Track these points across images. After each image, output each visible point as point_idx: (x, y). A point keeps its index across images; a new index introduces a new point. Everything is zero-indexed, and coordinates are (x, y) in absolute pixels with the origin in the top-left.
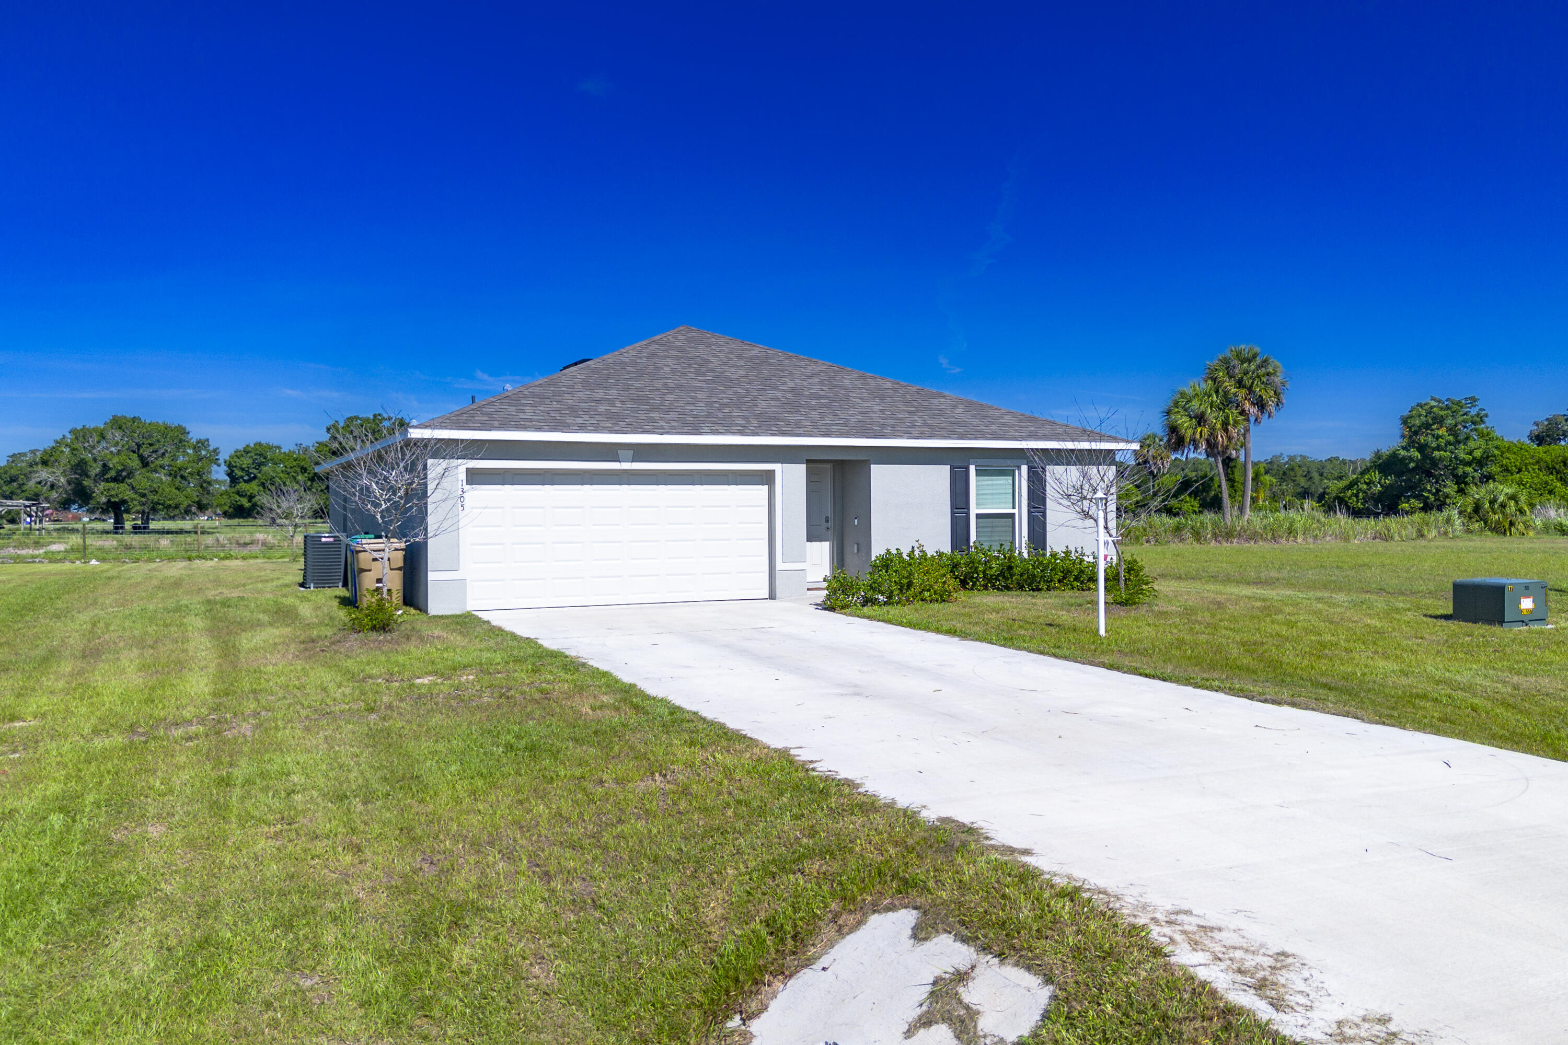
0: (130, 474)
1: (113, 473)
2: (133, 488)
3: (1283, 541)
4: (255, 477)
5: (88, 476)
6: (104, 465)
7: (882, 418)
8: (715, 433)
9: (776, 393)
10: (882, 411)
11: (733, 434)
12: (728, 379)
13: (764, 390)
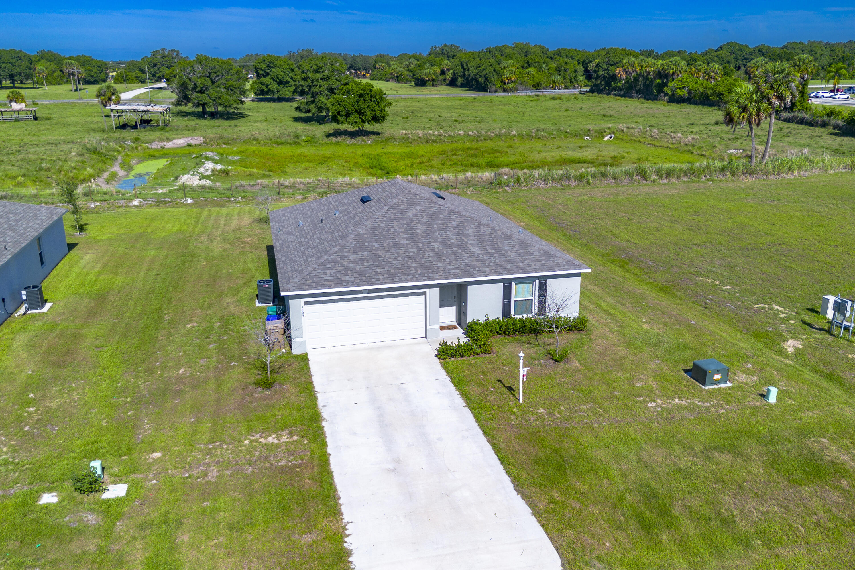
0: (207, 89)
1: (198, 89)
2: (209, 96)
3: (785, 175)
4: (268, 74)
5: (189, 90)
6: (195, 84)
7: (477, 261)
8: (401, 281)
9: (435, 245)
10: (479, 254)
11: (408, 281)
12: (417, 235)
13: (431, 242)
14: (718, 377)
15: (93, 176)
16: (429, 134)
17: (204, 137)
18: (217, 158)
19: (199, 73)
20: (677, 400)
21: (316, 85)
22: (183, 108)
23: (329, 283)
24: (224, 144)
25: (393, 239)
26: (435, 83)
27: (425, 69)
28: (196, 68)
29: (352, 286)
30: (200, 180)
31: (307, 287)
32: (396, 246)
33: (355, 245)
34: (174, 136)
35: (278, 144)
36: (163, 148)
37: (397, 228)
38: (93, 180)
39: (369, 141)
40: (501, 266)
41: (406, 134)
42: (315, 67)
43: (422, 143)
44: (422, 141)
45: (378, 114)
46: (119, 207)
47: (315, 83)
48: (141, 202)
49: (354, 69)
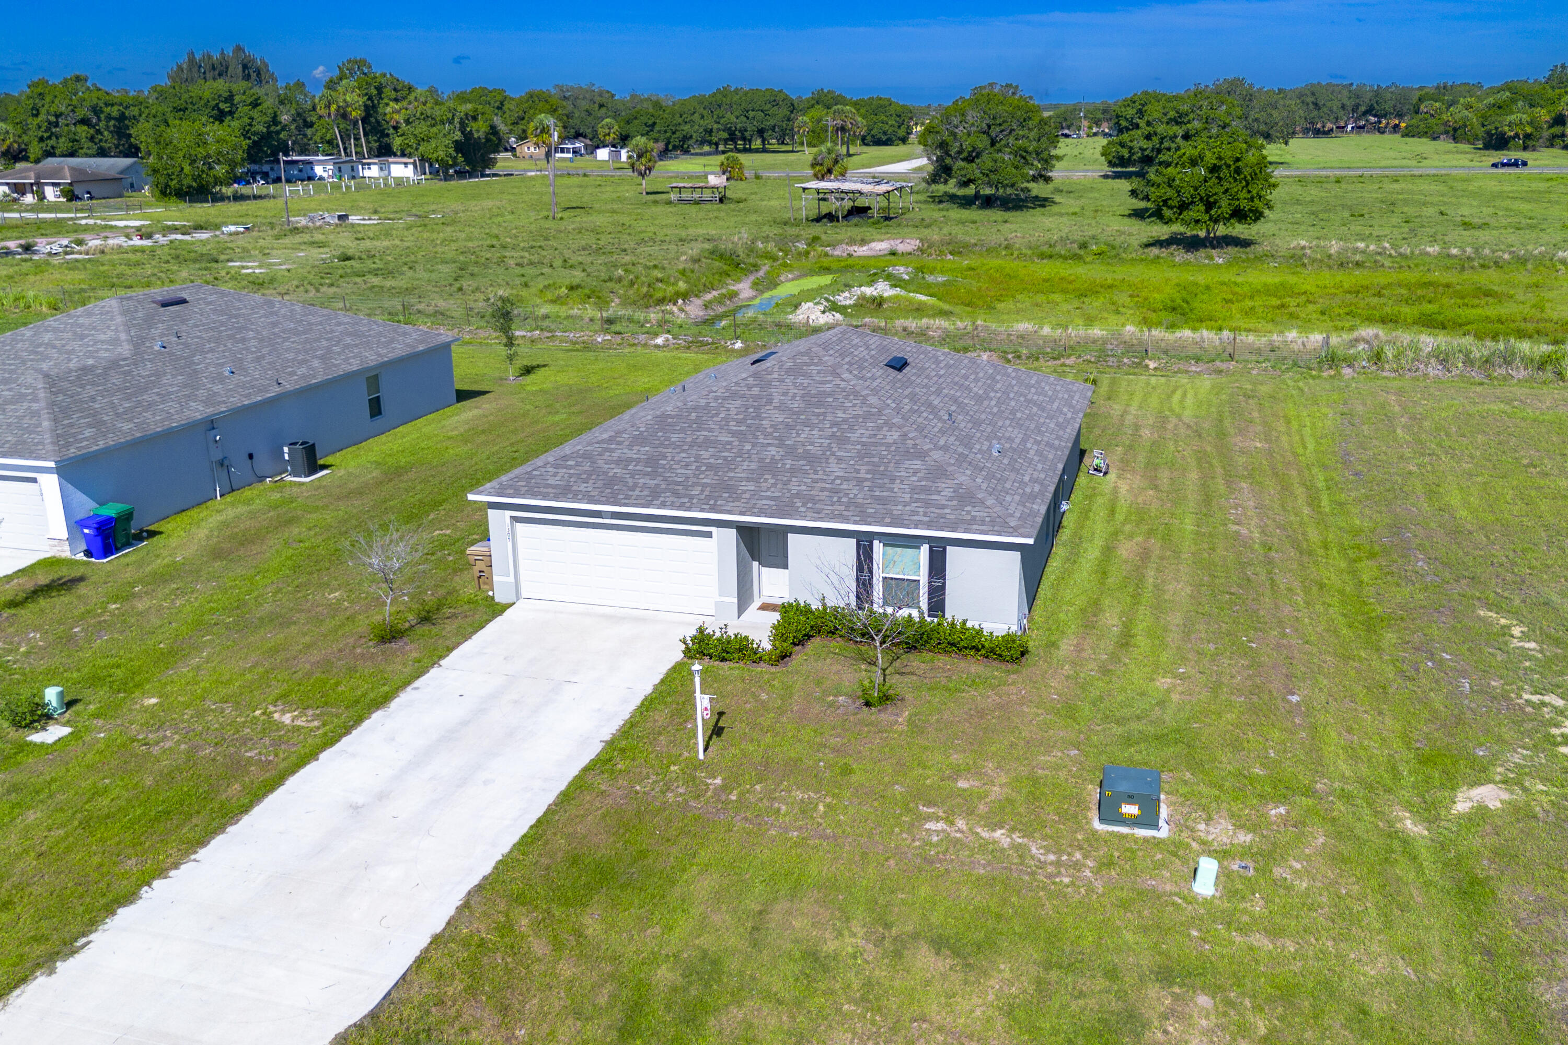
0: (980, 154)
2: (979, 168)
5: (951, 155)
6: (961, 146)
7: (823, 490)
8: (663, 506)
9: (773, 451)
10: (837, 477)
11: (673, 506)
12: (758, 428)
13: (769, 445)
14: (1130, 810)
15: (685, 296)
16: (1356, 250)
17: (921, 240)
18: (907, 277)
19: (973, 125)
20: (998, 833)
21: (1169, 149)
22: (941, 188)
23: (550, 490)
24: (951, 253)
25: (710, 430)
26: (1530, 143)
27: (1513, 113)
28: (969, 118)
29: (580, 501)
30: (824, 312)
31: (511, 491)
32: (707, 443)
33: (641, 433)
34: (879, 237)
35: (1042, 256)
36: (850, 255)
37: (733, 412)
38: (680, 301)
39: (1219, 257)
40: (857, 505)
41: (1303, 248)
42: (1172, 114)
43: (1330, 267)
44: (1331, 262)
45: (1244, 204)
46: (634, 345)
47: (1166, 144)
48: (667, 340)
49: (1375, 116)
